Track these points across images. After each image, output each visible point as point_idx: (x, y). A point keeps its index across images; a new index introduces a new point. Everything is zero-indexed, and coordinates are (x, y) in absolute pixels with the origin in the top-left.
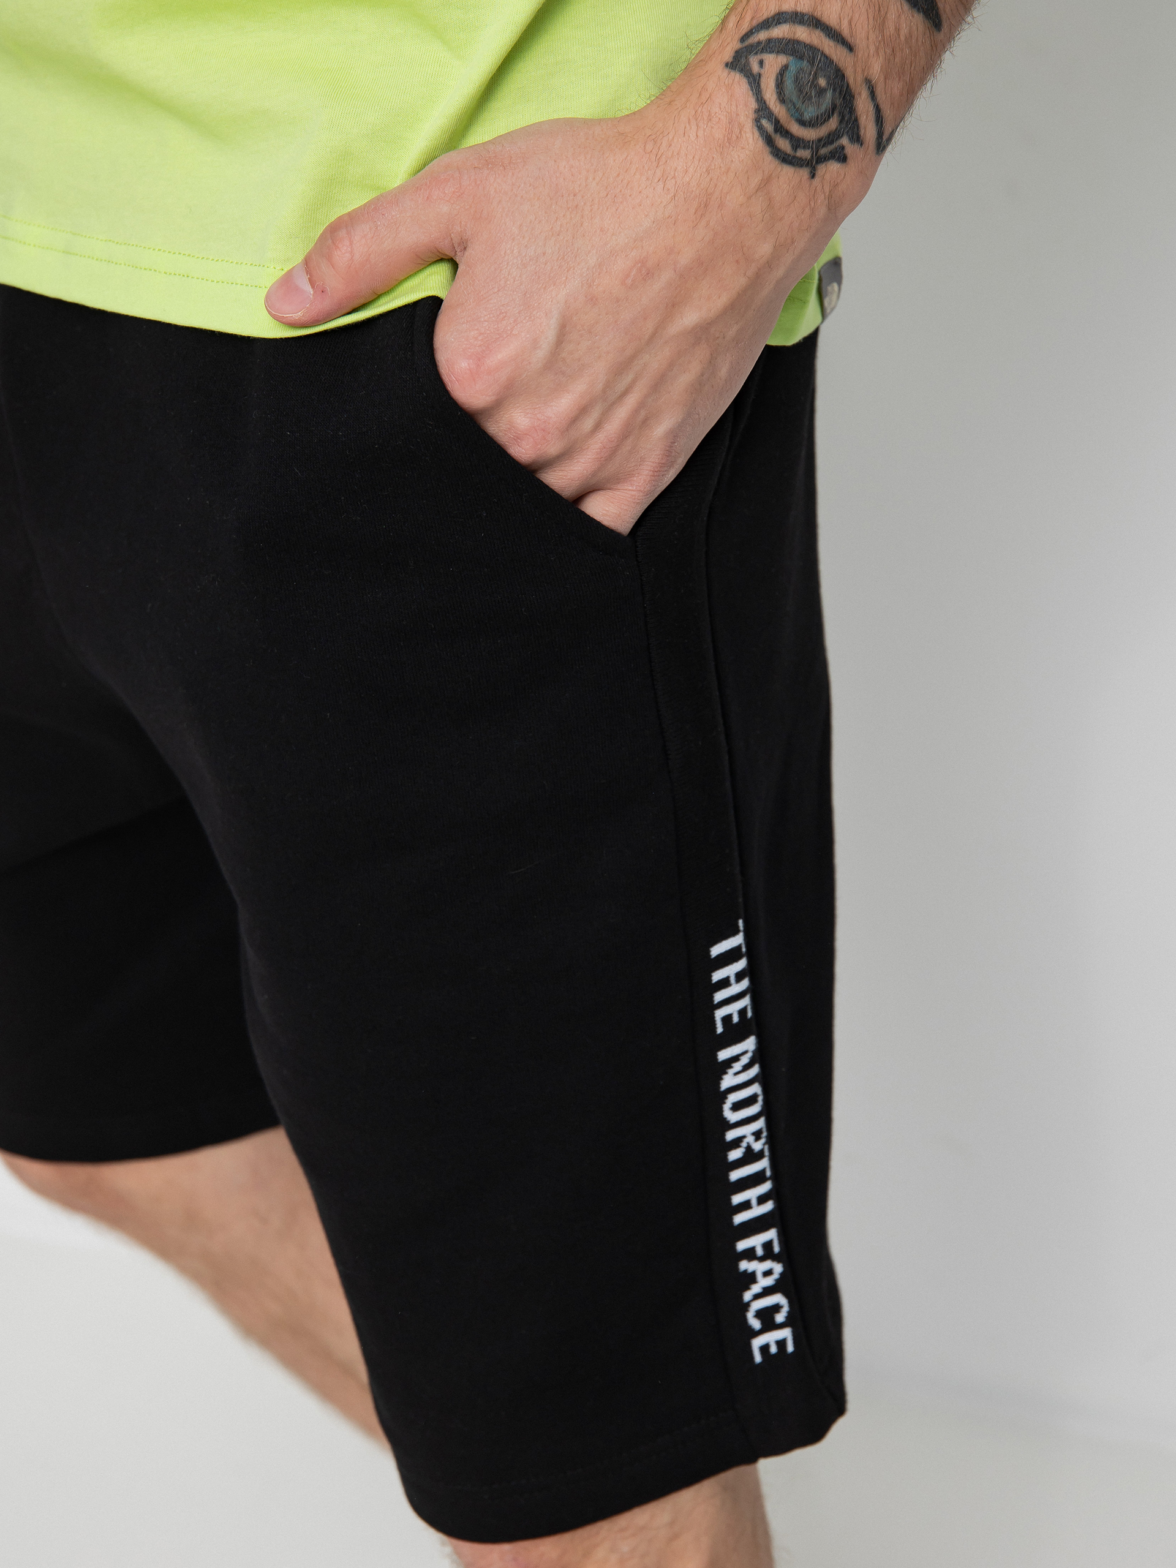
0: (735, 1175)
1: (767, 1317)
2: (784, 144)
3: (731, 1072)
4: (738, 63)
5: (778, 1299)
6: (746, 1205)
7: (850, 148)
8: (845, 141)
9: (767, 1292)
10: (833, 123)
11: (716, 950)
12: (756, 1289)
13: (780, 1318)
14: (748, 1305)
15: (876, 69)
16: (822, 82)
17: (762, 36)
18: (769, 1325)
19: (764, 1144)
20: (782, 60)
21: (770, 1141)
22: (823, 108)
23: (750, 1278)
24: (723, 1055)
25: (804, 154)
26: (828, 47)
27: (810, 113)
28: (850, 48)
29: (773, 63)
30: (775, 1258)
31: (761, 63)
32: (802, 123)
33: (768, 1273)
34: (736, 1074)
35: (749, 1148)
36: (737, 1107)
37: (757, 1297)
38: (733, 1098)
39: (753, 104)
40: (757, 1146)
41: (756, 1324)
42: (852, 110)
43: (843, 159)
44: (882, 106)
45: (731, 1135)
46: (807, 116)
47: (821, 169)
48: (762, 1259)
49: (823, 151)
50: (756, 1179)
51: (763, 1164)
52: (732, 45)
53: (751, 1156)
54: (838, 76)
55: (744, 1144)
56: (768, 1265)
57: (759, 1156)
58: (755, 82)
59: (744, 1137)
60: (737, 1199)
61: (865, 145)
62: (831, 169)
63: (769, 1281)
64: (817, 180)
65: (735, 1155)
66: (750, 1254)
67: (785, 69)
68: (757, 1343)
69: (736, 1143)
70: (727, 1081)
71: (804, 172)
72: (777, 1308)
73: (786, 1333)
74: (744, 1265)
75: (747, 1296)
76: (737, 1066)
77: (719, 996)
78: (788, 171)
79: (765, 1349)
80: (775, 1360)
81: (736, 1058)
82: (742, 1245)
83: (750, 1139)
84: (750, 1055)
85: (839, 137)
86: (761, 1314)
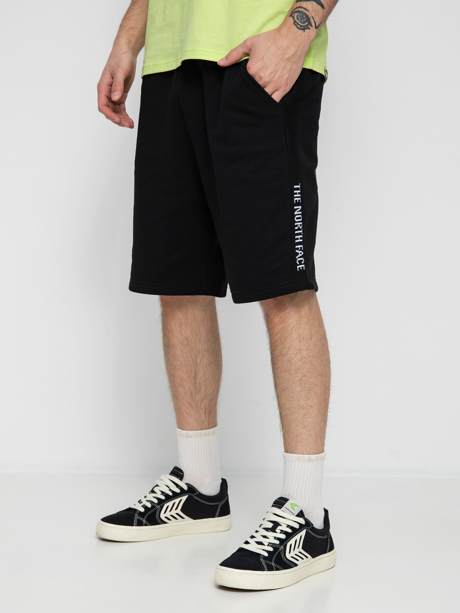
0: (296, 232)
1: (300, 261)
2: (299, 26)
3: (297, 211)
4: (291, 15)
5: (302, 259)
6: (298, 239)
7: (310, 27)
8: (309, 26)
9: (300, 257)
10: (307, 23)
11: (295, 187)
12: (299, 256)
13: (303, 263)
14: (297, 259)
15: (313, 15)
16: (304, 17)
17: (294, 11)
18: (301, 264)
19: (302, 228)
20: (297, 14)
21: (303, 227)
22: (305, 20)
23: (298, 254)
24: (295, 208)
25: (302, 28)
26: (304, 11)
27: (302, 21)
28: (309, 11)
29: (296, 14)
30: (302, 251)
31: (294, 15)
32: (301, 23)
33: (301, 253)
34: (297, 212)
35: (299, 227)
36: (297, 218)
37: (299, 258)
38: (297, 216)
39: (293, 21)
40: (301, 227)
41: (298, 263)
42: (310, 21)
43: (309, 29)
44: (315, 20)
45: (296, 224)
46: (302, 22)
47: (305, 30)
48: (300, 250)
49: (305, 27)
50: (299, 234)
51: (301, 231)
52: (290, 13)
53: (299, 229)
54: (307, 16)
55: (298, 226)
56: (301, 252)
57: (300, 230)
58: (293, 18)
59: (298, 225)
60: (296, 237)
61: (313, 27)
62: (307, 30)
63: (301, 255)
64: (305, 32)
65: (296, 228)
66: (298, 249)
67: (298, 14)
68: (298, 267)
69: (297, 226)
70: (296, 213)
71: (303, 31)
72: (302, 260)
73: (303, 266)
74: (297, 251)
75: (297, 257)
76: (298, 210)
77: (295, 196)
78: (300, 30)
79: (299, 268)
80: (301, 270)
81: (298, 209)
82: (297, 247)
83: (299, 226)
84: (300, 209)
85: (308, 25)
86: (299, 261)
